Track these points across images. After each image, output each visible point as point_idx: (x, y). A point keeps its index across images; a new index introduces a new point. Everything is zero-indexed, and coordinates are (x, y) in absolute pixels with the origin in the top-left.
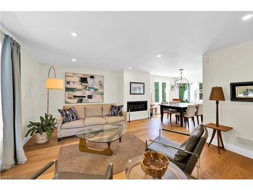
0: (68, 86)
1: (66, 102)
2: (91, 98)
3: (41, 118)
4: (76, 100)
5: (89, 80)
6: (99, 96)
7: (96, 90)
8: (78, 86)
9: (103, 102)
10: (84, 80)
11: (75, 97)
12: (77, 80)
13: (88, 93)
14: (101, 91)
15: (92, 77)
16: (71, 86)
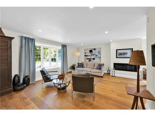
0: (85, 54)
1: (85, 61)
2: (94, 60)
3: (73, 65)
4: (88, 60)
5: (93, 51)
6: (98, 59)
7: (96, 55)
8: (89, 54)
9: (100, 62)
10: (91, 51)
11: (88, 59)
12: (88, 51)
13: (93, 57)
14: (99, 56)
15: (95, 49)
16: (86, 54)
